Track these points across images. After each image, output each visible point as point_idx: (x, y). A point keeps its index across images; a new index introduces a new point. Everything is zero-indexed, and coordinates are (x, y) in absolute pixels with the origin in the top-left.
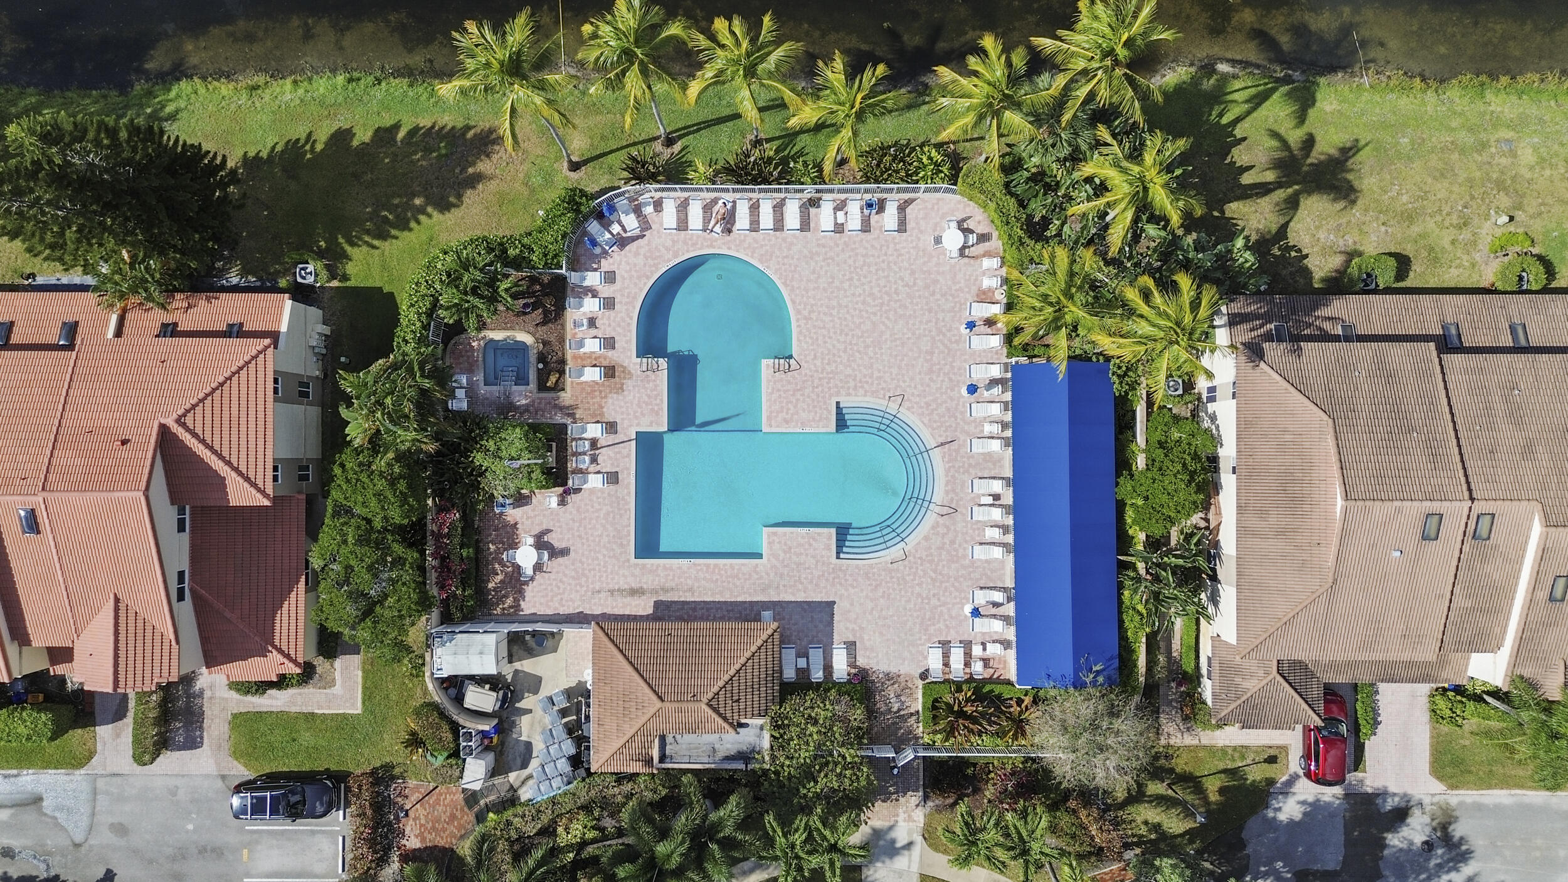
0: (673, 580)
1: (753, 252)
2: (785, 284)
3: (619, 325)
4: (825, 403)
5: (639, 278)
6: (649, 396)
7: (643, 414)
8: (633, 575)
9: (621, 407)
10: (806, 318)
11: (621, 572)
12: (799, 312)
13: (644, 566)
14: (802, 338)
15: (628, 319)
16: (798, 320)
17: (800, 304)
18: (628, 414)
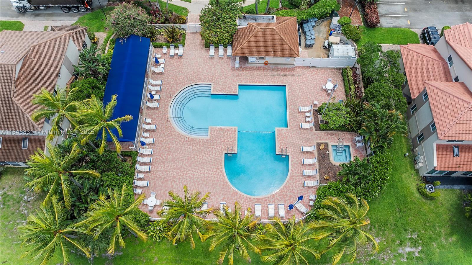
0: (272, 79)
1: (240, 196)
2: (226, 182)
3: (296, 167)
4: (212, 137)
5: (289, 187)
6: (283, 140)
7: (285, 133)
8: (286, 80)
9: (294, 136)
10: (219, 169)
11: (291, 81)
12: (221, 171)
13: (282, 83)
14: (221, 161)
15: (293, 170)
16: (222, 168)
17: (221, 174)
18: (291, 134)
